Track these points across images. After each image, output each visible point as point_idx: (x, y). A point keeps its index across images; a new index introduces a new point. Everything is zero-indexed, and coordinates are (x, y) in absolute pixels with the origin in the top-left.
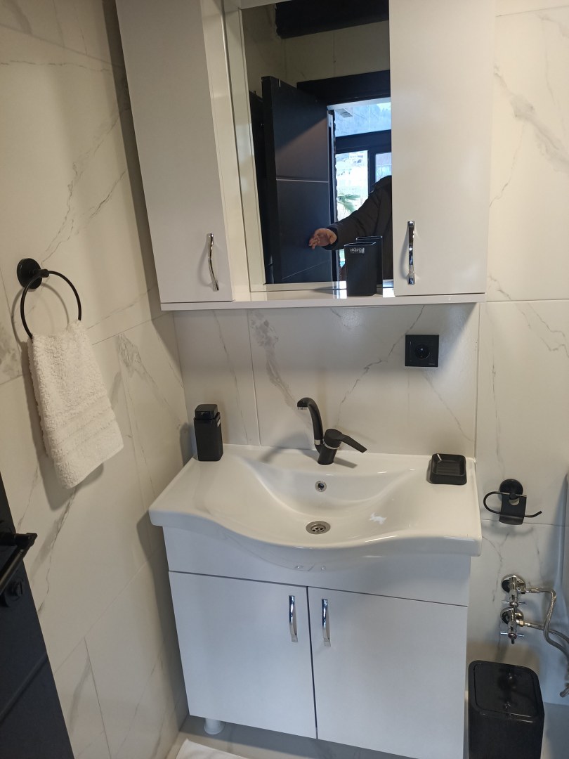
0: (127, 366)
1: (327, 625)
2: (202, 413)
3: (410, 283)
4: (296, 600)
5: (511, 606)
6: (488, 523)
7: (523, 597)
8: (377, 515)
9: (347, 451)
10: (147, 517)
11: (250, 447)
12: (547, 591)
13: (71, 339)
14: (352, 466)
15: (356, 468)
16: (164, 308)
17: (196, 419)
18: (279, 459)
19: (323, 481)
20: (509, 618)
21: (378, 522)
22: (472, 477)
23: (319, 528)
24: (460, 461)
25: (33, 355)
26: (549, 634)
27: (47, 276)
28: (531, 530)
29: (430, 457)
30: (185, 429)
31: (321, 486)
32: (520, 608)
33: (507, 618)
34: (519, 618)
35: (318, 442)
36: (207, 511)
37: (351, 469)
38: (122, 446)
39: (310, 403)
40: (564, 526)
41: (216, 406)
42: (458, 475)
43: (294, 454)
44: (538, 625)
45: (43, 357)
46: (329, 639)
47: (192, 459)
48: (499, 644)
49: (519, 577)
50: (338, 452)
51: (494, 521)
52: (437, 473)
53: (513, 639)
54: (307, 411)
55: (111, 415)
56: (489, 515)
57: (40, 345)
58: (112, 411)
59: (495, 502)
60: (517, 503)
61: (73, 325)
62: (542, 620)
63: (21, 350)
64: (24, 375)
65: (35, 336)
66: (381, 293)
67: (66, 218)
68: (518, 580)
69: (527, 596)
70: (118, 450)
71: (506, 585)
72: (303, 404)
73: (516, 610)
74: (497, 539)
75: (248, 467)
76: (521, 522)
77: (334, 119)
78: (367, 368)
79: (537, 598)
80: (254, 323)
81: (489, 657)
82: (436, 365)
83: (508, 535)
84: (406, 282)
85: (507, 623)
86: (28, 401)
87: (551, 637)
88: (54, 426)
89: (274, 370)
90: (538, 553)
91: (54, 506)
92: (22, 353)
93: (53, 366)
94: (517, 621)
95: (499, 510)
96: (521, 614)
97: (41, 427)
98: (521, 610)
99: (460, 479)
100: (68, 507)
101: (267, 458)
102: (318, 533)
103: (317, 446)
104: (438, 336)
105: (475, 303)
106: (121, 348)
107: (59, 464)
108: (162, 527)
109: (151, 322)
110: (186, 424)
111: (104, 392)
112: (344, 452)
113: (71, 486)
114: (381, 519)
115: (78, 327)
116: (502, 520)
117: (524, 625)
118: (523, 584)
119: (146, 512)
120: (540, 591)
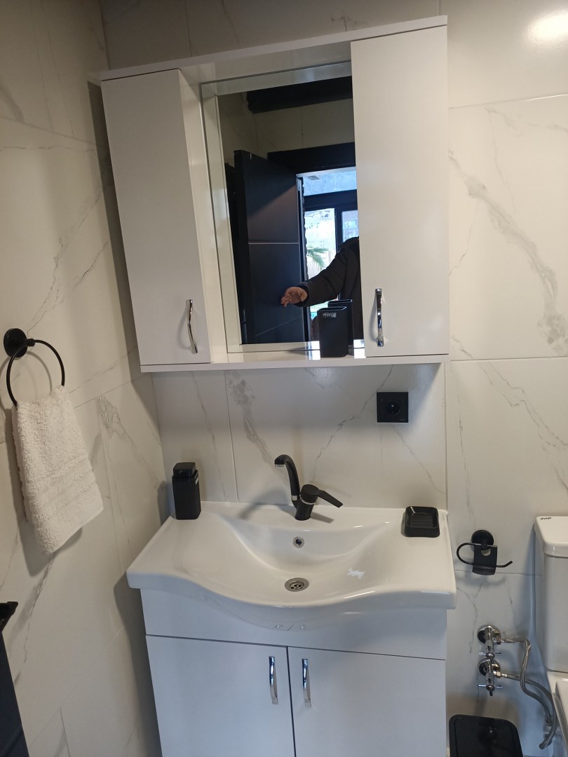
0: (107, 428)
1: (308, 685)
2: (181, 472)
3: (379, 345)
4: (276, 661)
5: (488, 657)
6: (462, 574)
7: (499, 647)
8: (355, 569)
9: (324, 506)
10: (124, 579)
11: (228, 504)
12: (521, 640)
13: (54, 405)
14: (329, 520)
15: (332, 523)
16: (144, 370)
17: (174, 478)
18: (257, 515)
19: (301, 537)
20: (486, 669)
21: (356, 577)
22: (445, 529)
23: (298, 585)
24: (432, 513)
25: (17, 422)
26: (526, 684)
27: (33, 345)
28: (503, 581)
29: (404, 510)
30: (163, 487)
31: (298, 542)
32: (496, 659)
33: (484, 670)
34: (496, 669)
35: (295, 498)
36: (185, 571)
37: (328, 524)
38: (102, 509)
39: (287, 460)
40: (534, 575)
41: (194, 464)
42: (432, 528)
43: (271, 510)
44: (515, 676)
45: (26, 423)
46: (310, 699)
47: (170, 518)
48: (478, 696)
49: (493, 627)
50: (315, 507)
51: (467, 572)
52: (411, 526)
53: (491, 691)
54: (284, 468)
55: (92, 477)
56: (463, 566)
57: (24, 411)
58: (93, 474)
59: (468, 553)
60: (488, 553)
61: (57, 391)
62: (518, 670)
63: (5, 417)
64: (7, 441)
65: (19, 403)
66: (352, 354)
67: (51, 288)
68: (493, 630)
69: (503, 646)
70: (98, 513)
71: (482, 636)
72: (280, 461)
73: (492, 662)
74: (472, 590)
75: (226, 524)
76: (493, 572)
77: (302, 183)
78: (341, 425)
79: (511, 648)
80: (231, 383)
81: (469, 711)
82: (407, 421)
83: (481, 585)
84: (375, 344)
85: (484, 674)
86: (10, 467)
87: (529, 687)
88: (36, 491)
89: (250, 428)
90: (511, 602)
91: (33, 572)
92: (6, 420)
93: (36, 432)
94: (495, 672)
95: (472, 561)
96: (498, 664)
97: (22, 493)
98: (498, 661)
99: (433, 531)
100: (46, 573)
101: (244, 515)
102: (297, 590)
103: (293, 501)
104: (407, 393)
105: (440, 363)
106: (101, 410)
107: (39, 529)
108: (139, 590)
109: (130, 384)
110: (163, 482)
111: (86, 455)
112: (321, 507)
113: (51, 551)
114: (359, 574)
115: (61, 392)
116: (475, 570)
117: (501, 676)
118: (498, 634)
119: (123, 573)
120: (515, 640)
